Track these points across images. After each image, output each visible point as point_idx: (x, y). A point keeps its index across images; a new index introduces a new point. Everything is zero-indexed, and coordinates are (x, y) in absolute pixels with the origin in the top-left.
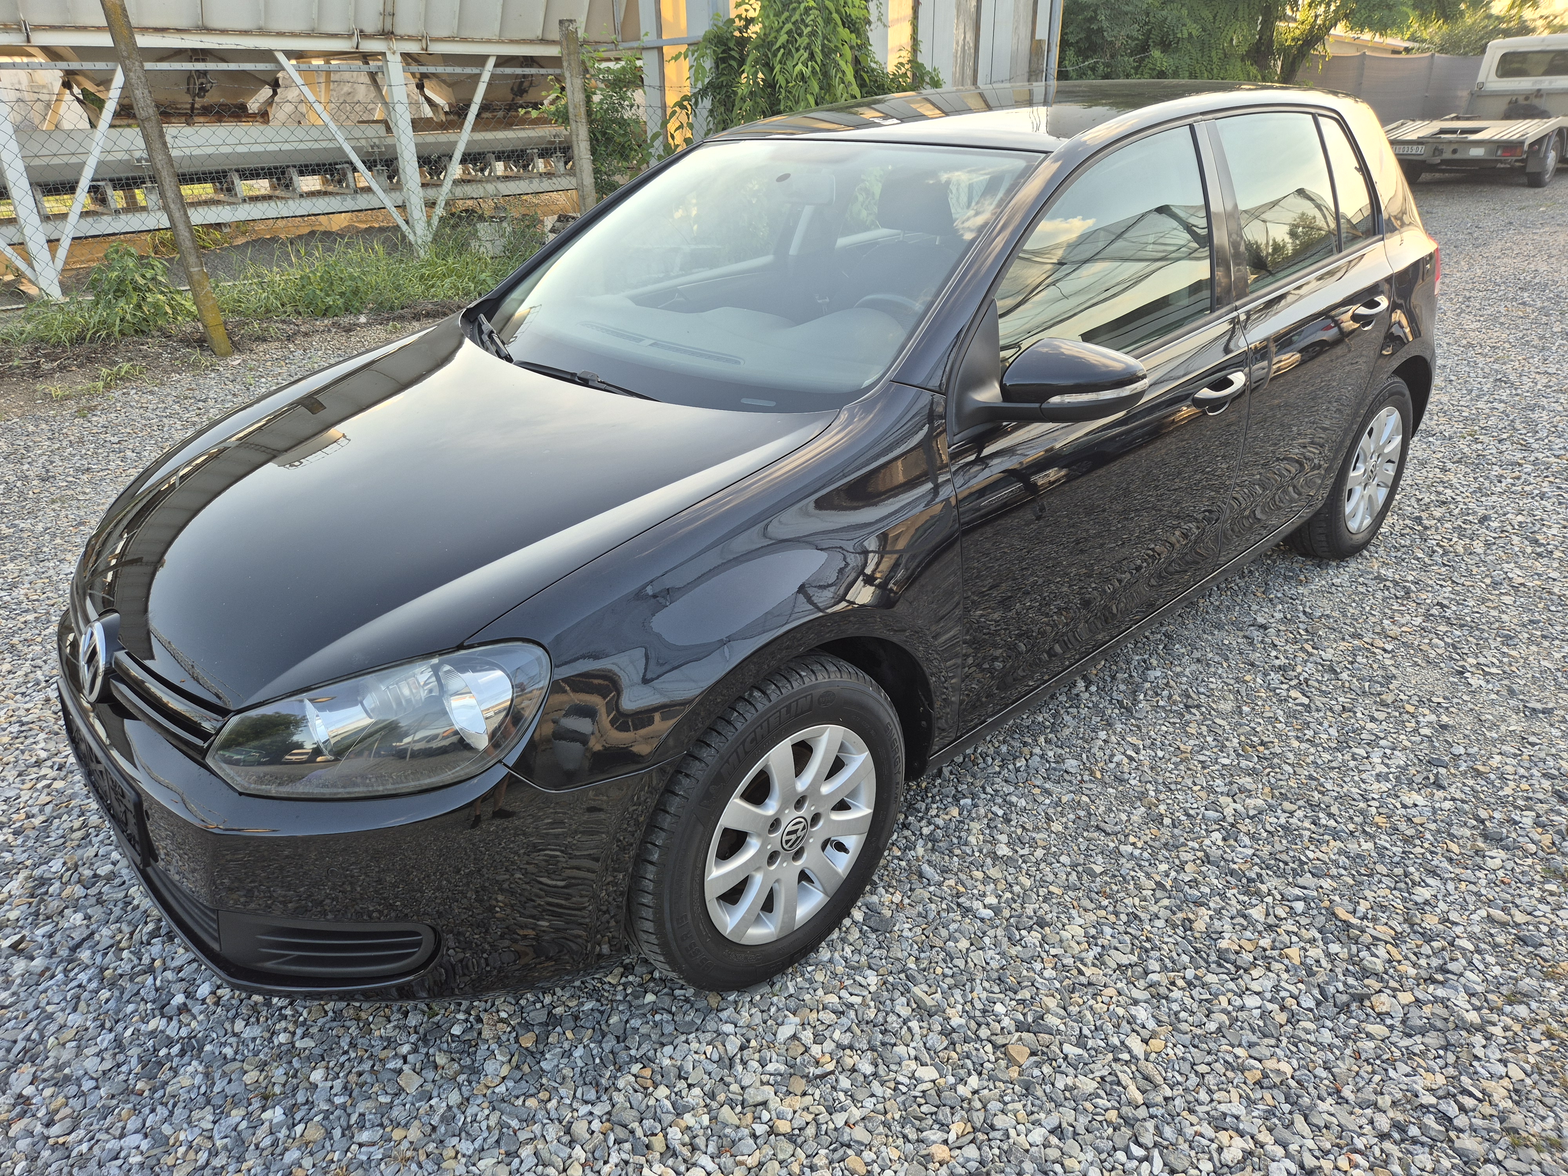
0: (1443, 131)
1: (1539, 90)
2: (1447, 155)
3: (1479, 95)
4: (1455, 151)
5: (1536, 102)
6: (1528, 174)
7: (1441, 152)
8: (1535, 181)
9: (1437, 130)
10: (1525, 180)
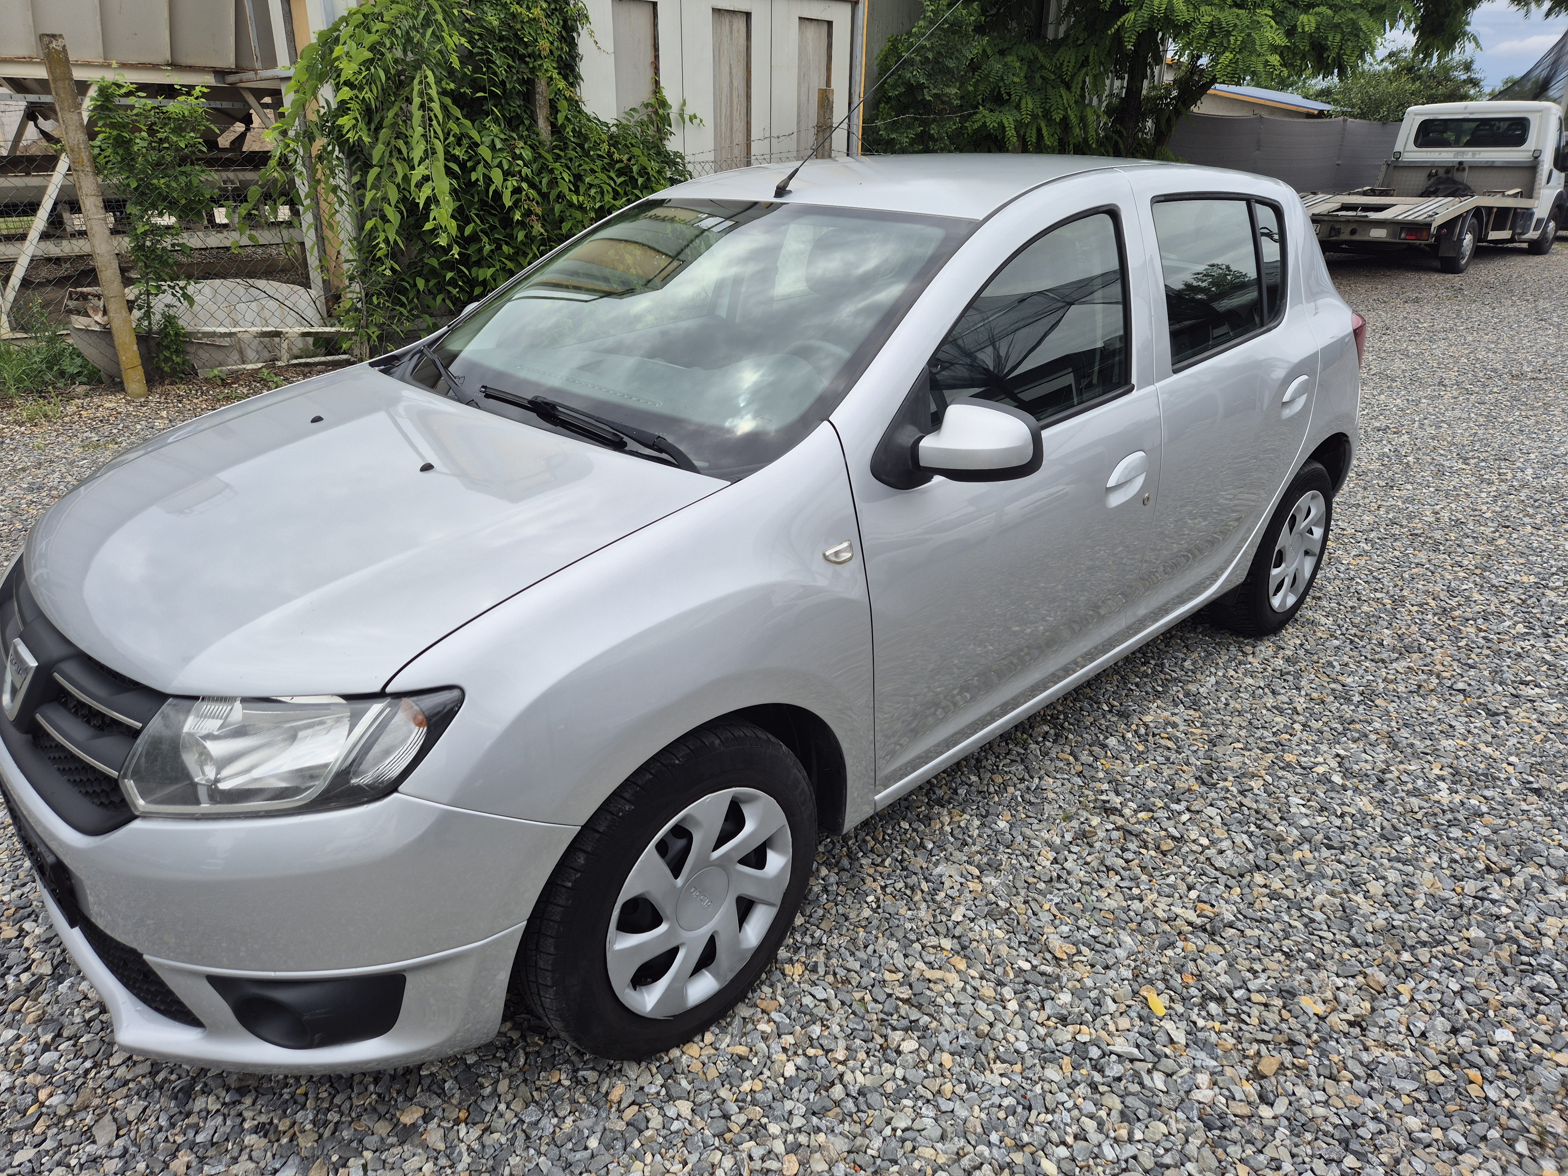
0: (1345, 207)
1: (1461, 163)
2: (1345, 236)
3: (1396, 165)
4: (1353, 232)
5: (1457, 176)
6: (1443, 259)
7: (1339, 232)
8: (1451, 266)
9: (1338, 206)
10: (1437, 264)
